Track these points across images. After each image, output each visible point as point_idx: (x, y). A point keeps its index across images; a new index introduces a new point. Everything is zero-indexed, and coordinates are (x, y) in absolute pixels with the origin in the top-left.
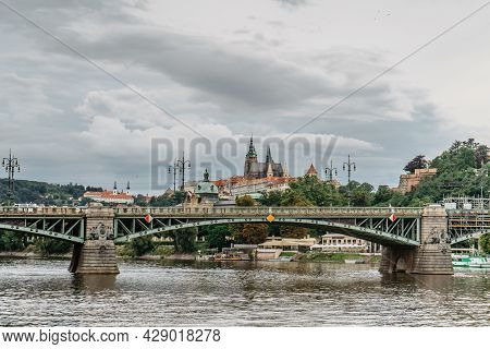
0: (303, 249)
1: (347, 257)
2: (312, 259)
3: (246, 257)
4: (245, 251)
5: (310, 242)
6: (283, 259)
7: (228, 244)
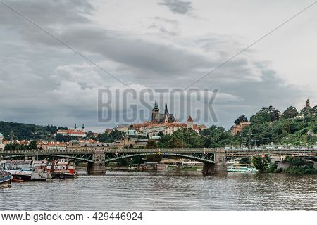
0: (179, 164)
1: (198, 168)
2: (183, 169)
3: (152, 168)
4: (151, 165)
5: (183, 161)
6: (169, 169)
7: (143, 162)
